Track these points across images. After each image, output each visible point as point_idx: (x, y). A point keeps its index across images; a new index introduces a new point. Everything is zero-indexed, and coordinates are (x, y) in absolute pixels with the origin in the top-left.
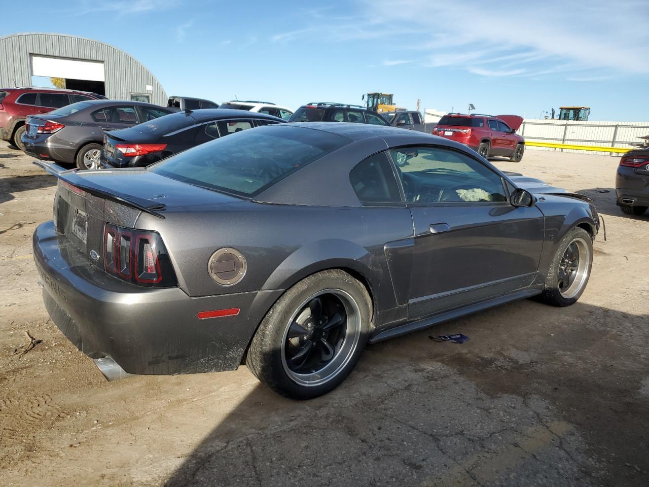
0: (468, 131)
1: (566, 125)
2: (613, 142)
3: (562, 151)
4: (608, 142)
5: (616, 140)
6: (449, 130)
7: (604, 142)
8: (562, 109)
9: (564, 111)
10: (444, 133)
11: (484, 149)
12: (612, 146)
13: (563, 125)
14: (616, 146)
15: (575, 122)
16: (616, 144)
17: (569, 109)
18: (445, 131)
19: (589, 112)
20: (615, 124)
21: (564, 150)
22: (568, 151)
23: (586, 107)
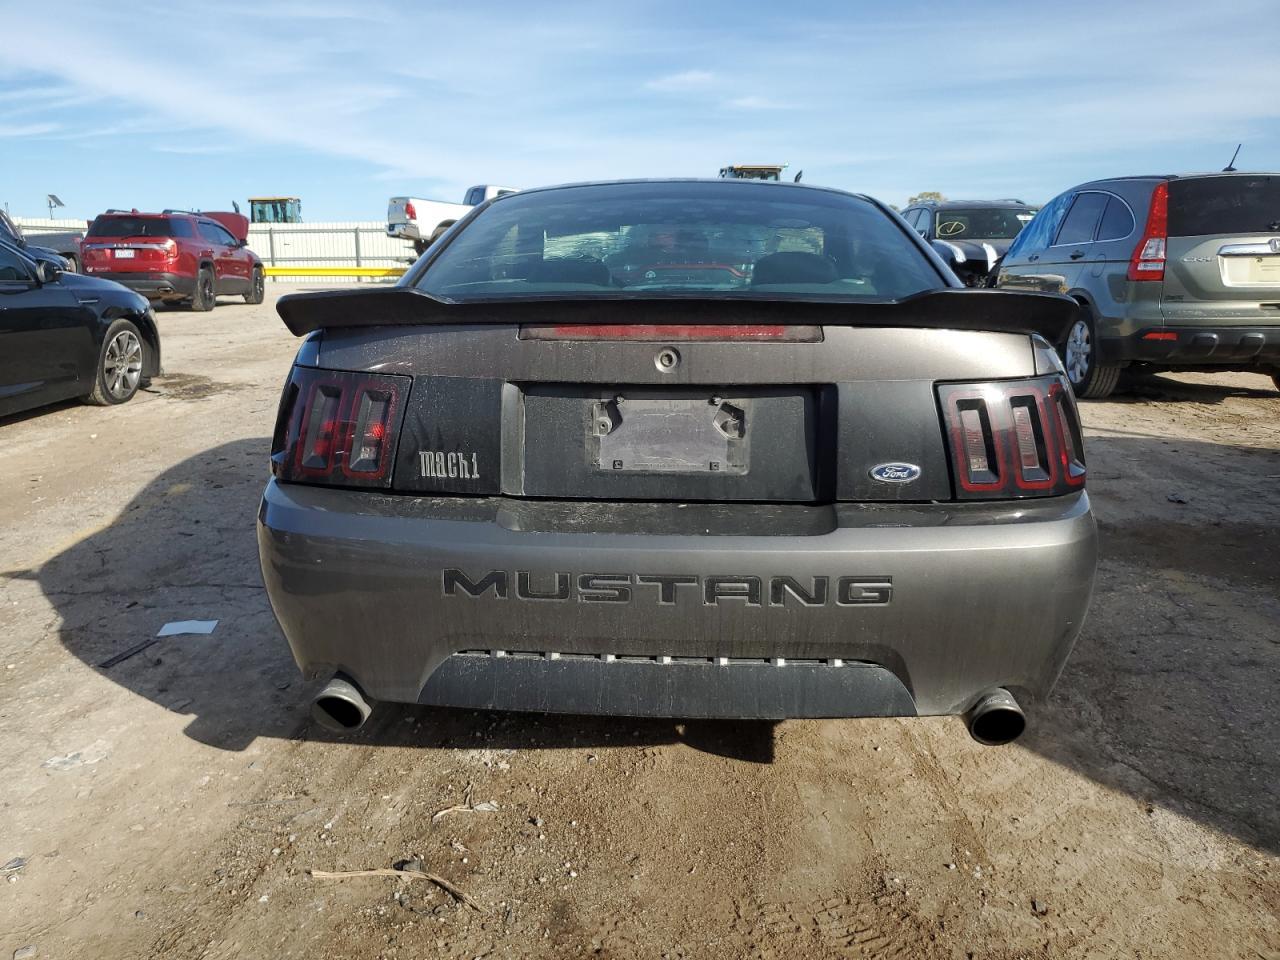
0: (169, 244)
1: (271, 232)
2: (358, 259)
3: (274, 280)
4: (351, 259)
5: (362, 254)
6: (126, 245)
7: (343, 259)
8: (253, 202)
9: (258, 207)
10: (113, 254)
11: (206, 281)
12: (358, 265)
13: (265, 232)
14: (365, 264)
15: (283, 226)
16: (363, 262)
17: (264, 202)
18: (113, 250)
19: (299, 208)
20: (353, 226)
21: (279, 279)
22: (285, 280)
23: (295, 198)
